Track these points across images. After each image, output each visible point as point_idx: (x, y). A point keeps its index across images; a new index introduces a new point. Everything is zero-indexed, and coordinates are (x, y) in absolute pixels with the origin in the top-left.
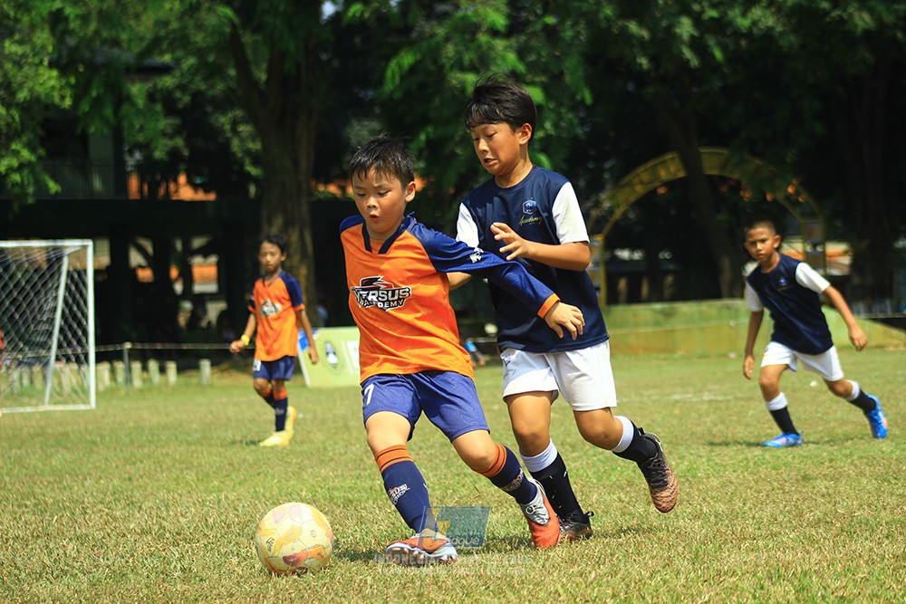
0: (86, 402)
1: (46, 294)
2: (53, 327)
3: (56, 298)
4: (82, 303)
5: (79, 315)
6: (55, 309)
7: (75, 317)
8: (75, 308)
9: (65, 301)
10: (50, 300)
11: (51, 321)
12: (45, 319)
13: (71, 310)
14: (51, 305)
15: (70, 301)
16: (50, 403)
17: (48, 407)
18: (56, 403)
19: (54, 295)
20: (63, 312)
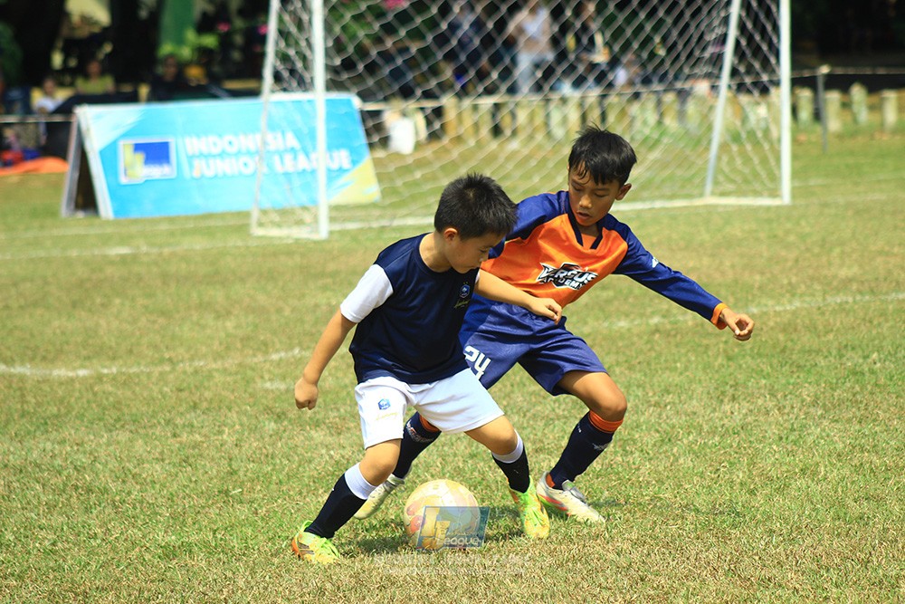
0: (774, 193)
1: (710, 12)
2: (721, 69)
3: (726, 21)
4: (769, 28)
5: (765, 47)
6: (722, 40)
7: (757, 51)
8: (757, 37)
9: (742, 27)
10: (716, 23)
11: (717, 60)
12: (707, 55)
13: (750, 39)
14: (719, 31)
15: (749, 25)
16: (713, 194)
17: (711, 200)
18: (723, 194)
19: (723, 14)
20: (738, 43)
